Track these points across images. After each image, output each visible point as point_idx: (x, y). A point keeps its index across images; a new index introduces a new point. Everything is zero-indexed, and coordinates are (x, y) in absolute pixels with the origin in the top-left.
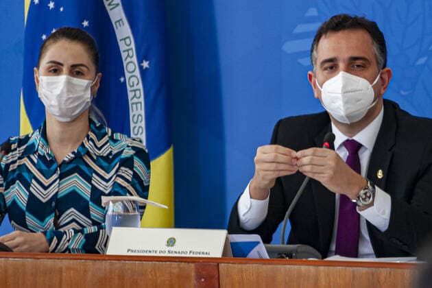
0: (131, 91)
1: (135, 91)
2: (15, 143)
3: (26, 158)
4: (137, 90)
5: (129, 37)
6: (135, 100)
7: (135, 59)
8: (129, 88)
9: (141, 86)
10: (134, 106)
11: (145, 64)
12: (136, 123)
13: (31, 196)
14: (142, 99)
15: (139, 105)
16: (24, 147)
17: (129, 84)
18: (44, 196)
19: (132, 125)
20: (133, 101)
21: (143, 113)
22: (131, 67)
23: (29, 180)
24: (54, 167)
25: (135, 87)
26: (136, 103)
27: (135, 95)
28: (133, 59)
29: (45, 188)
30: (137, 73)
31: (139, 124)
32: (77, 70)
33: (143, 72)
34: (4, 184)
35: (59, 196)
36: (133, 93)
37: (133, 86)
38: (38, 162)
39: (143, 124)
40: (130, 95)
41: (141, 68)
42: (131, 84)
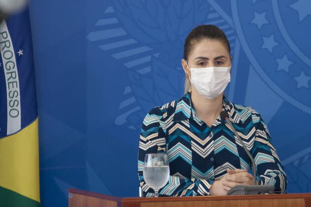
0: (7, 73)
1: (11, 73)
2: (165, 113)
3: (178, 124)
4: (13, 72)
5: (6, 32)
6: (11, 80)
7: (12, 49)
8: (6, 71)
9: (16, 69)
10: (11, 85)
11: (20, 52)
12: (13, 97)
13: (194, 153)
14: (17, 79)
15: (15, 84)
16: (173, 115)
17: (6, 68)
18: (204, 153)
19: (9, 99)
20: (10, 81)
21: (18, 90)
22: (8, 55)
23: (187, 140)
24: (206, 131)
25: (11, 71)
26: (13, 83)
27: (11, 76)
28: (10, 48)
29: (204, 147)
30: (14, 59)
31: (15, 98)
32: (219, 60)
33: (18, 58)
34: (167, 145)
35: (215, 153)
36: (10, 75)
37: (10, 69)
38: (190, 126)
39: (19, 98)
40: (7, 76)
41: (17, 55)
42: (8, 68)
